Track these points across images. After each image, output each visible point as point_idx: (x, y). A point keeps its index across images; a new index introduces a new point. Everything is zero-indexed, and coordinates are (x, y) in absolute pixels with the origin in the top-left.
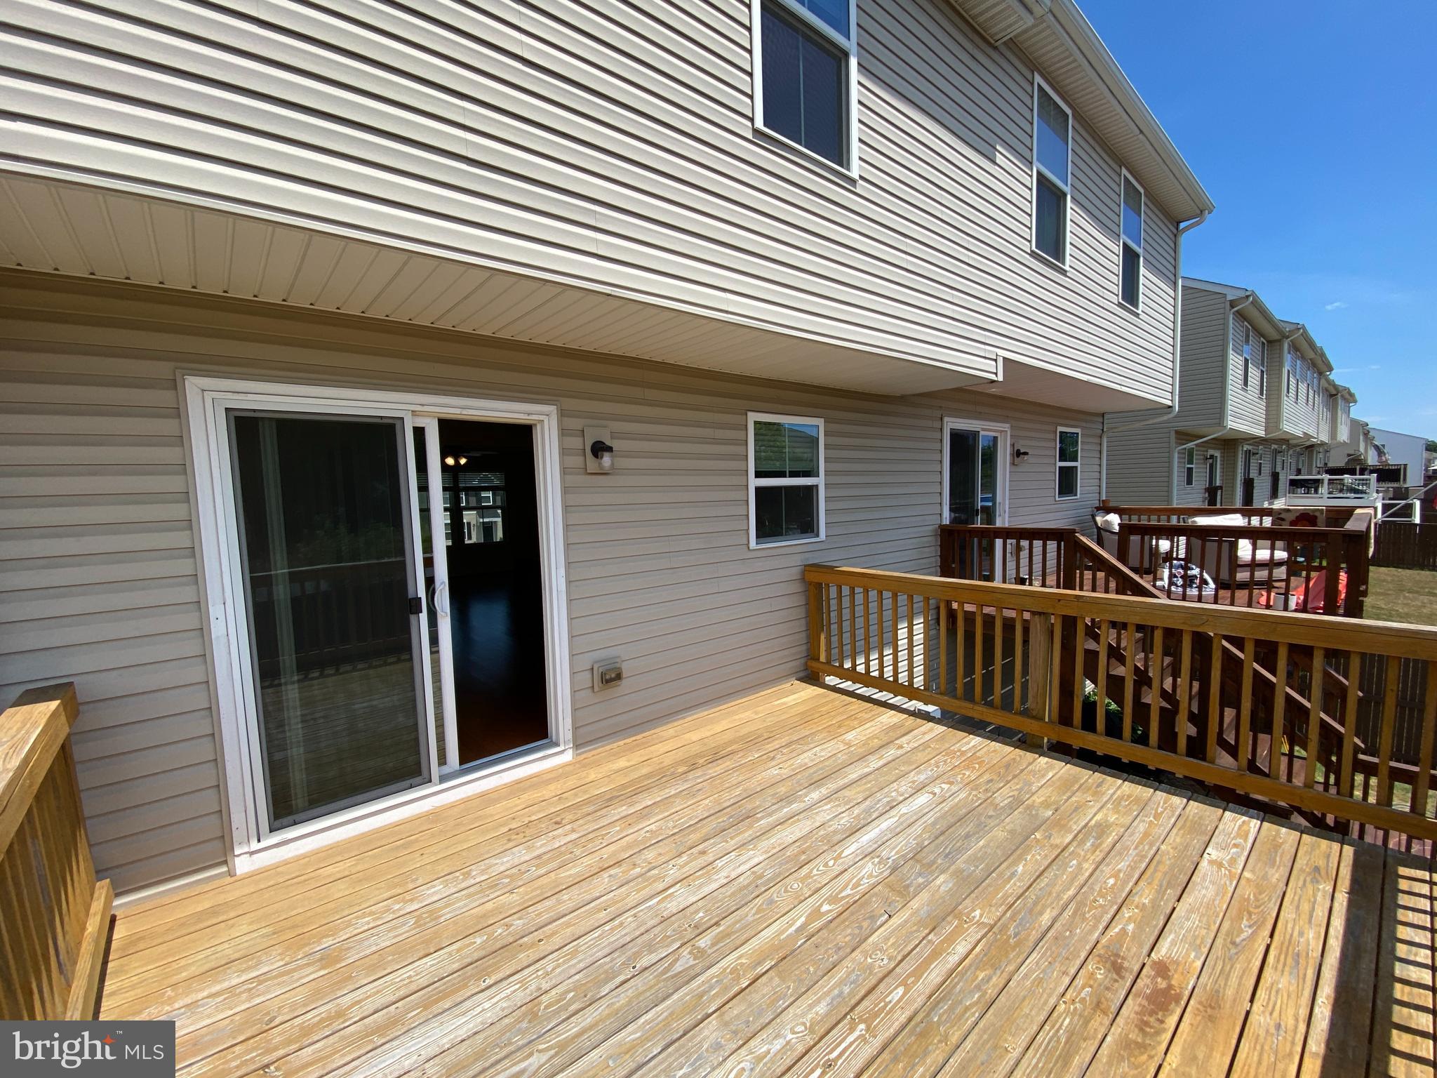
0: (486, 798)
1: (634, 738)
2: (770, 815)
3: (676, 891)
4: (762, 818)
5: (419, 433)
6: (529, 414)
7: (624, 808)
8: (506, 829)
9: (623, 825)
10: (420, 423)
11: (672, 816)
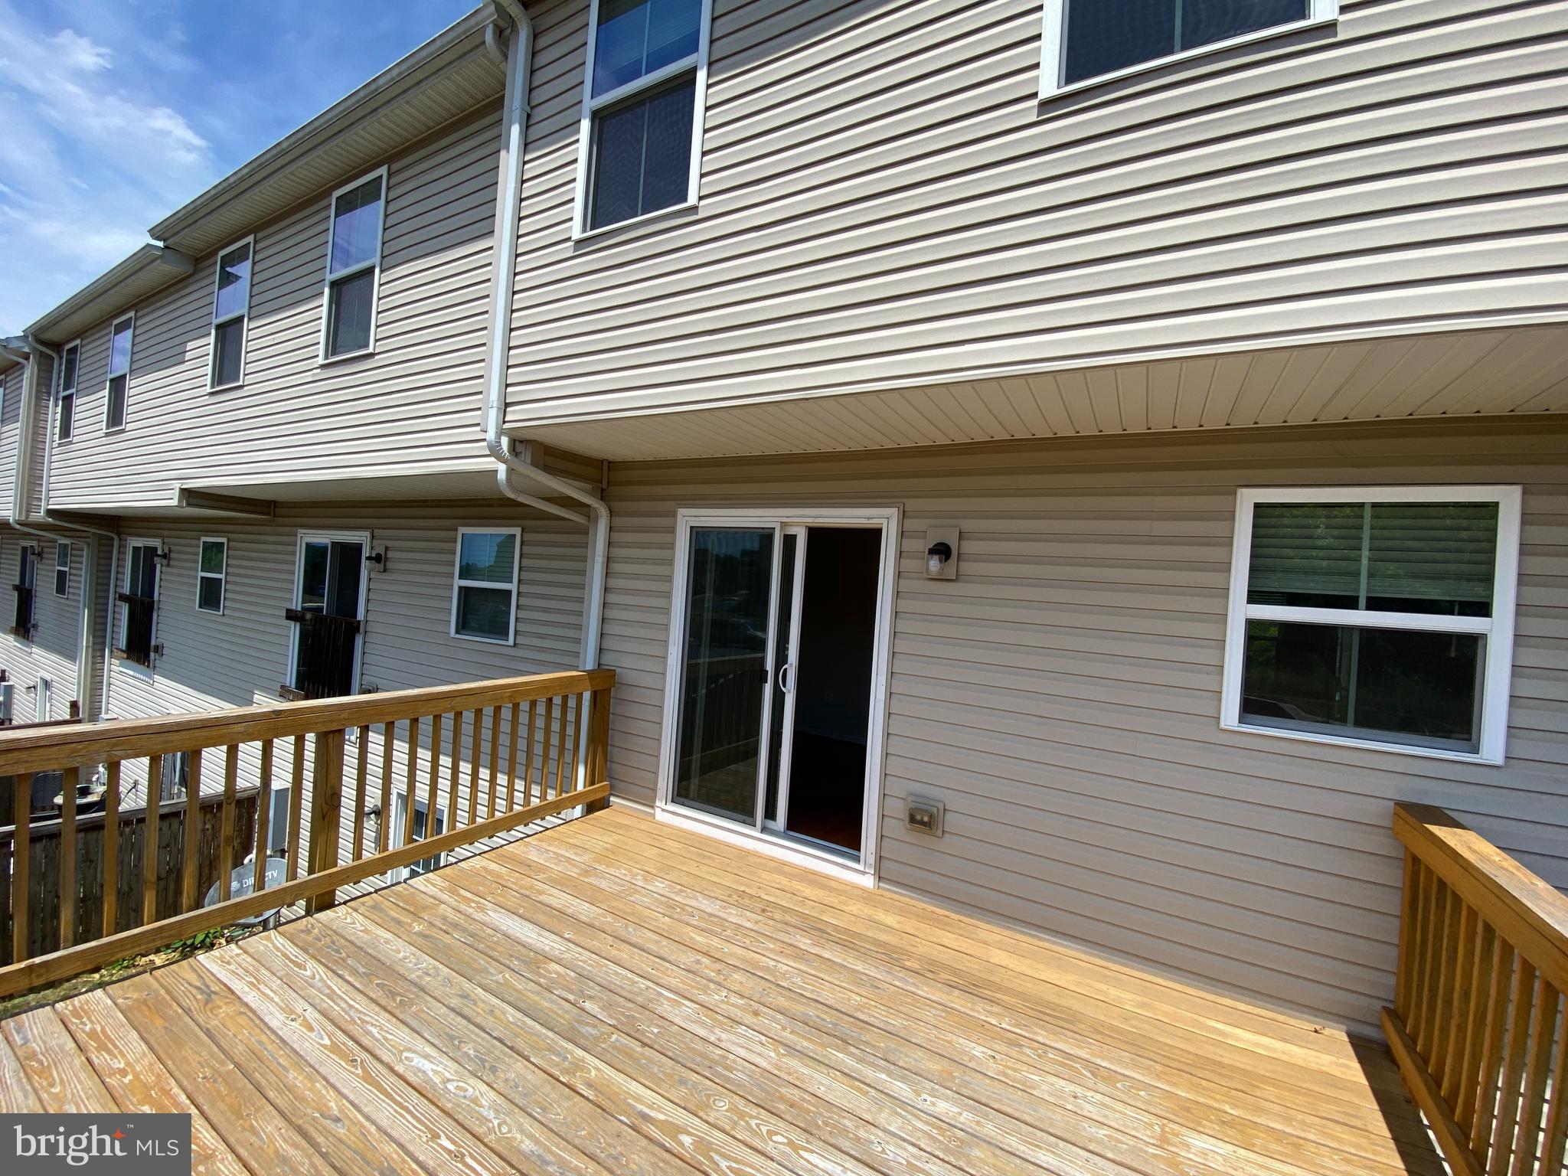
0: (781, 866)
1: (947, 913)
2: (860, 1060)
3: (687, 1007)
4: (851, 1054)
5: (790, 541)
6: (869, 519)
7: (809, 941)
8: (742, 889)
9: (777, 948)
10: (791, 531)
11: (806, 975)
